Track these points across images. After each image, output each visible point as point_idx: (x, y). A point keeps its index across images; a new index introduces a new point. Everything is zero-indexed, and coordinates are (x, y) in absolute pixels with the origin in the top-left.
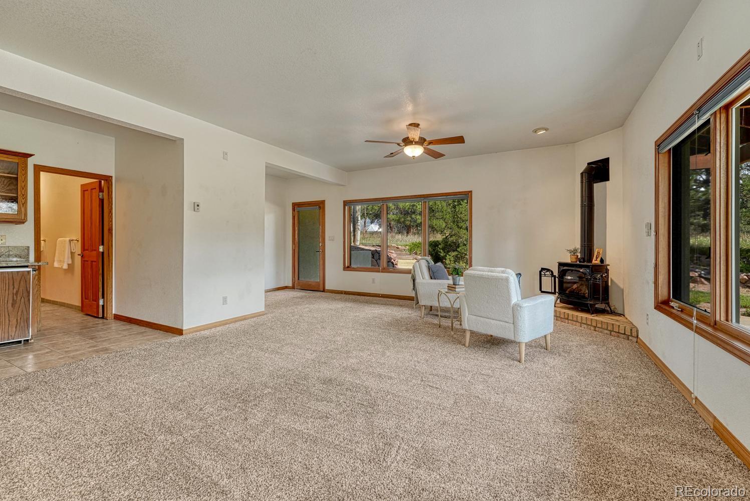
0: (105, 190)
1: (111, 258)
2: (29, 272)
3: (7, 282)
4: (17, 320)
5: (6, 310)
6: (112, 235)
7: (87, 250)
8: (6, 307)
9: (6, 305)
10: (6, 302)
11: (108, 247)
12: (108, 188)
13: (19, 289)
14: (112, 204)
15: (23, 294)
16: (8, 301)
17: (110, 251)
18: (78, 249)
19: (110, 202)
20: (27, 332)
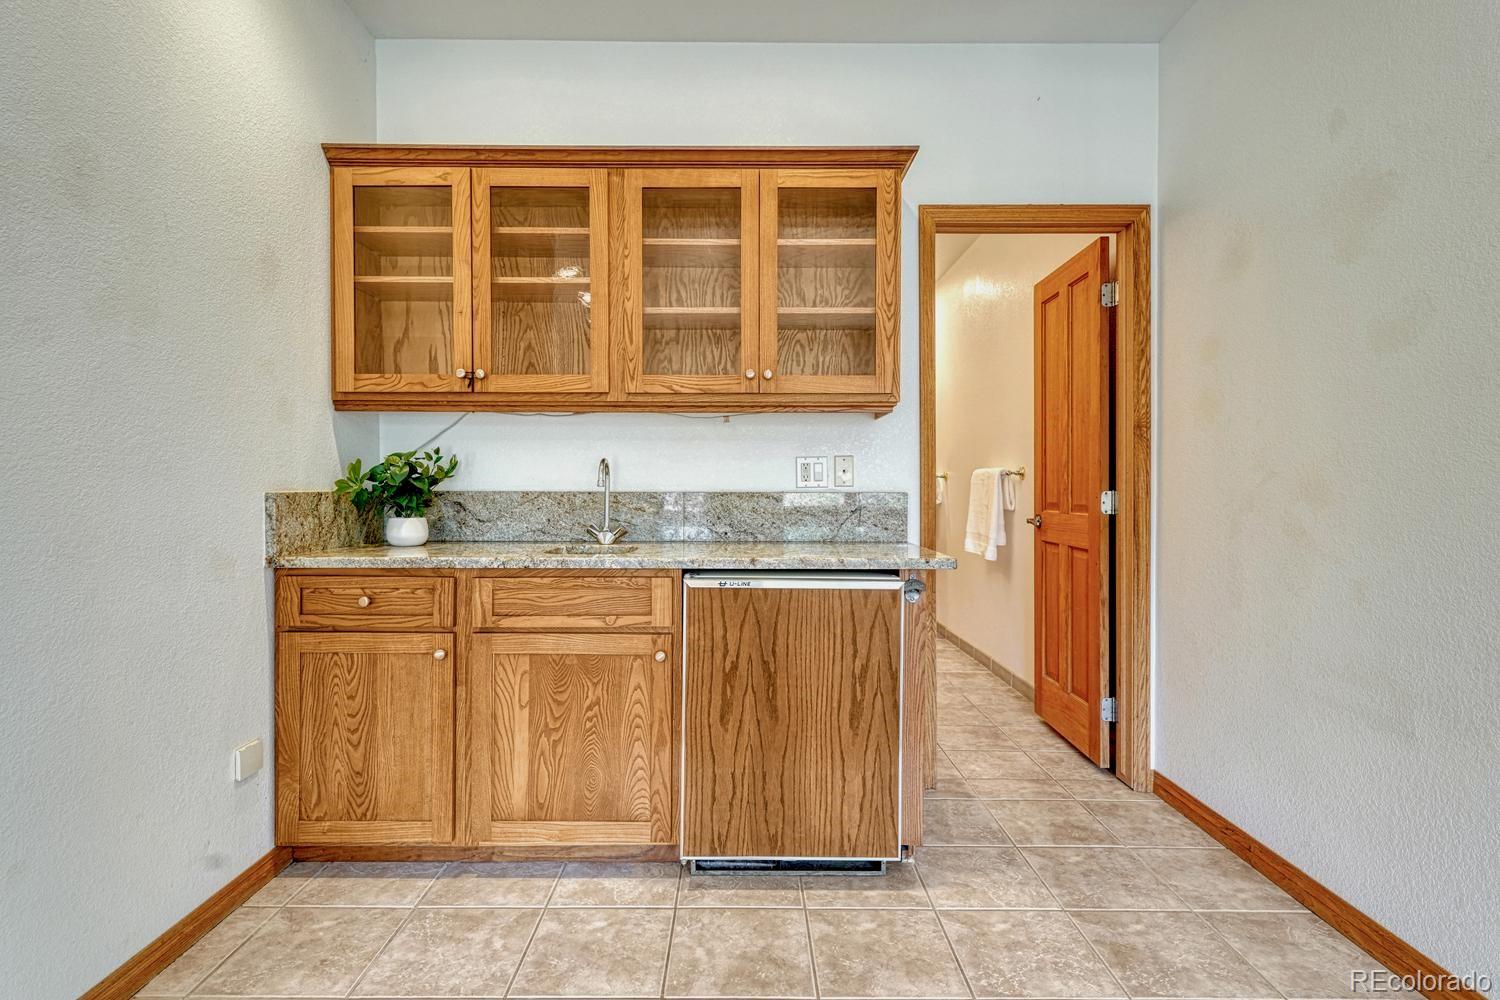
0: (1124, 272)
1: (1143, 542)
2: (895, 594)
3: (838, 632)
4: (864, 779)
5: (836, 739)
6: (1148, 447)
7: (1055, 506)
8: (835, 723)
9: (835, 716)
10: (835, 705)
11: (1136, 496)
12: (1136, 255)
13: (868, 660)
14: (1149, 322)
15: (879, 680)
16: (840, 702)
17: (1141, 512)
18: (1024, 502)
19: (1140, 313)
20: (890, 831)
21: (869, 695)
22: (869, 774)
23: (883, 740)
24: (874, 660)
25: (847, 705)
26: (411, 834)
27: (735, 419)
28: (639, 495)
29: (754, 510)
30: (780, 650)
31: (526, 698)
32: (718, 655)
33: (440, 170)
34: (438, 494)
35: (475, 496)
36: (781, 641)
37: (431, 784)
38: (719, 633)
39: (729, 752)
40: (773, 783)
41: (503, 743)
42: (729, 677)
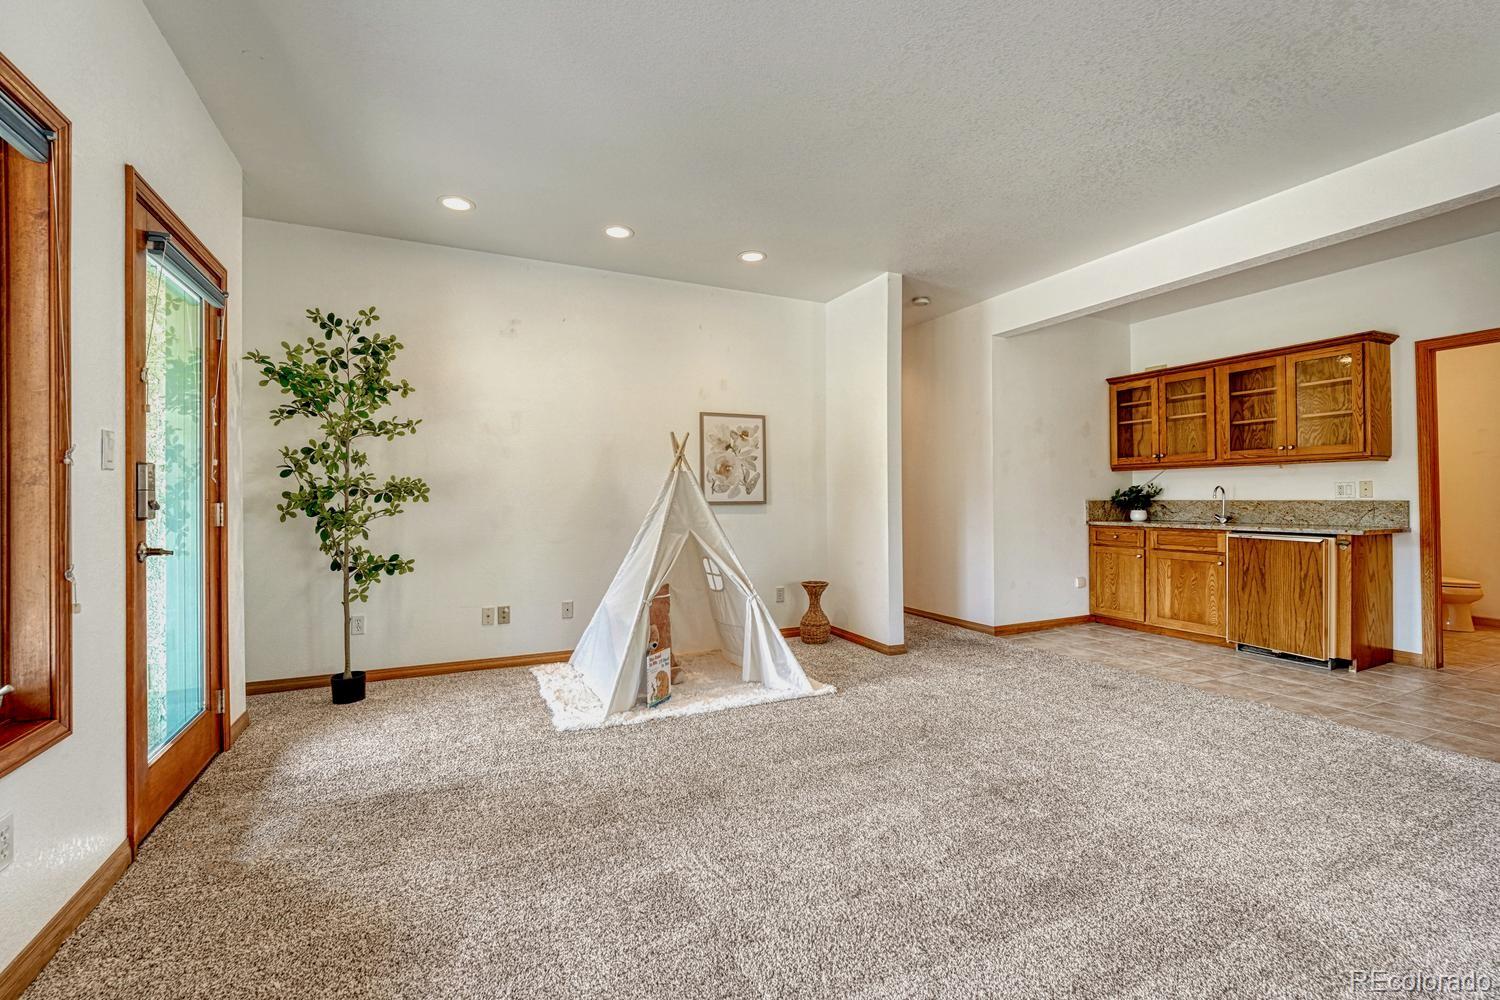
2: (1320, 545)
3: (1293, 559)
4: (1306, 622)
5: (1293, 604)
8: (1292, 597)
9: (1292, 594)
10: (1292, 589)
13: (1307, 572)
15: (1313, 581)
16: (1294, 588)
20: (1319, 648)
21: (1308, 587)
22: (1308, 621)
23: (1315, 607)
24: (1310, 572)
25: (1298, 590)
26: (1130, 617)
27: (1284, 466)
28: (1245, 502)
29: (1307, 509)
30: (1267, 564)
31: (1169, 574)
32: (1241, 564)
33: (1147, 380)
34: (1154, 501)
35: (1169, 502)
36: (1267, 560)
37: (1137, 601)
38: (1241, 555)
39: (1246, 603)
40: (1264, 618)
41: (1161, 589)
42: (1246, 573)
